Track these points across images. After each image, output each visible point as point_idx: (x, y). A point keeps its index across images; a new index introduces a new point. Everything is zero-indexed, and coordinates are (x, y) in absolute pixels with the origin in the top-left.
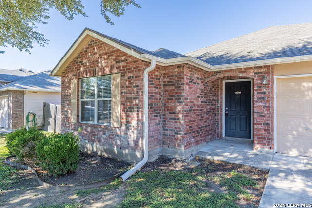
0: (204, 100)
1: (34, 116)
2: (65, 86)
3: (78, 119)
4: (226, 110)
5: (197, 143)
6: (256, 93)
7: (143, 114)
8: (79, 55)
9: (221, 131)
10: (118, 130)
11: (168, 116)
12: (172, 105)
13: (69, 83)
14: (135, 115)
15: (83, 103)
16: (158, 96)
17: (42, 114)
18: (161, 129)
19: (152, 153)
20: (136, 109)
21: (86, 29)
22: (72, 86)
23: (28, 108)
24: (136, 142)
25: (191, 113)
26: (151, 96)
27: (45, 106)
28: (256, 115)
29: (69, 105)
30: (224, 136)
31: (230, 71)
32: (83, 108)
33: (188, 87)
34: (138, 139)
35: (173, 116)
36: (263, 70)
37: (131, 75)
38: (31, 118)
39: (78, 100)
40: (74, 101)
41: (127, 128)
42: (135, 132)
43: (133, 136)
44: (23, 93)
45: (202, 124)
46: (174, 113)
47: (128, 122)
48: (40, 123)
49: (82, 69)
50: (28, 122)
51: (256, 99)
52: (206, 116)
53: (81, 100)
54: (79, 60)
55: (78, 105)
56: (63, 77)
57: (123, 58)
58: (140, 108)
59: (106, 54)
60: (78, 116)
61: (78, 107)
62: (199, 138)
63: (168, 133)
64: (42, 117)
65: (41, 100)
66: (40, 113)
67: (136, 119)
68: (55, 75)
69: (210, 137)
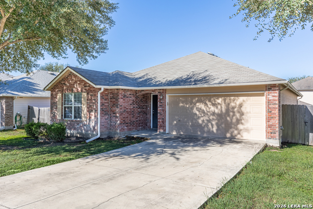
0: (135, 106)
1: (21, 117)
2: (53, 97)
3: (62, 117)
4: (153, 112)
5: (130, 129)
6: (159, 102)
7: (97, 113)
8: (63, 79)
9: (150, 124)
10: (85, 122)
11: (112, 115)
12: (114, 109)
13: (56, 95)
14: (93, 113)
15: (65, 107)
16: (107, 104)
17: (27, 115)
18: (109, 122)
19: (103, 134)
20: (94, 111)
21: (68, 67)
22: (58, 97)
23: (16, 110)
24: (94, 127)
25: (124, 113)
26: (102, 104)
27: (29, 108)
28: (159, 114)
29: (56, 108)
30: (151, 127)
31: (148, 90)
32: (65, 110)
33: (122, 100)
34: (95, 126)
35: (114, 115)
36: (161, 91)
37: (91, 94)
38: (18, 118)
39: (62, 106)
40: (59, 106)
41: (90, 121)
42: (94, 122)
43: (92, 124)
44: (12, 98)
45: (134, 119)
46: (115, 113)
47: (90, 118)
48: (25, 122)
49: (65, 88)
50: (16, 122)
51: (158, 106)
52: (137, 115)
53: (64, 106)
54: (63, 82)
55: (62, 108)
56: (52, 91)
57: (88, 85)
58: (96, 111)
59: (79, 81)
60: (62, 115)
61: (62, 110)
62: (131, 127)
63: (112, 124)
64: (26, 117)
65: (26, 104)
66: (25, 115)
67: (94, 116)
68: (47, 90)
69: (140, 127)
